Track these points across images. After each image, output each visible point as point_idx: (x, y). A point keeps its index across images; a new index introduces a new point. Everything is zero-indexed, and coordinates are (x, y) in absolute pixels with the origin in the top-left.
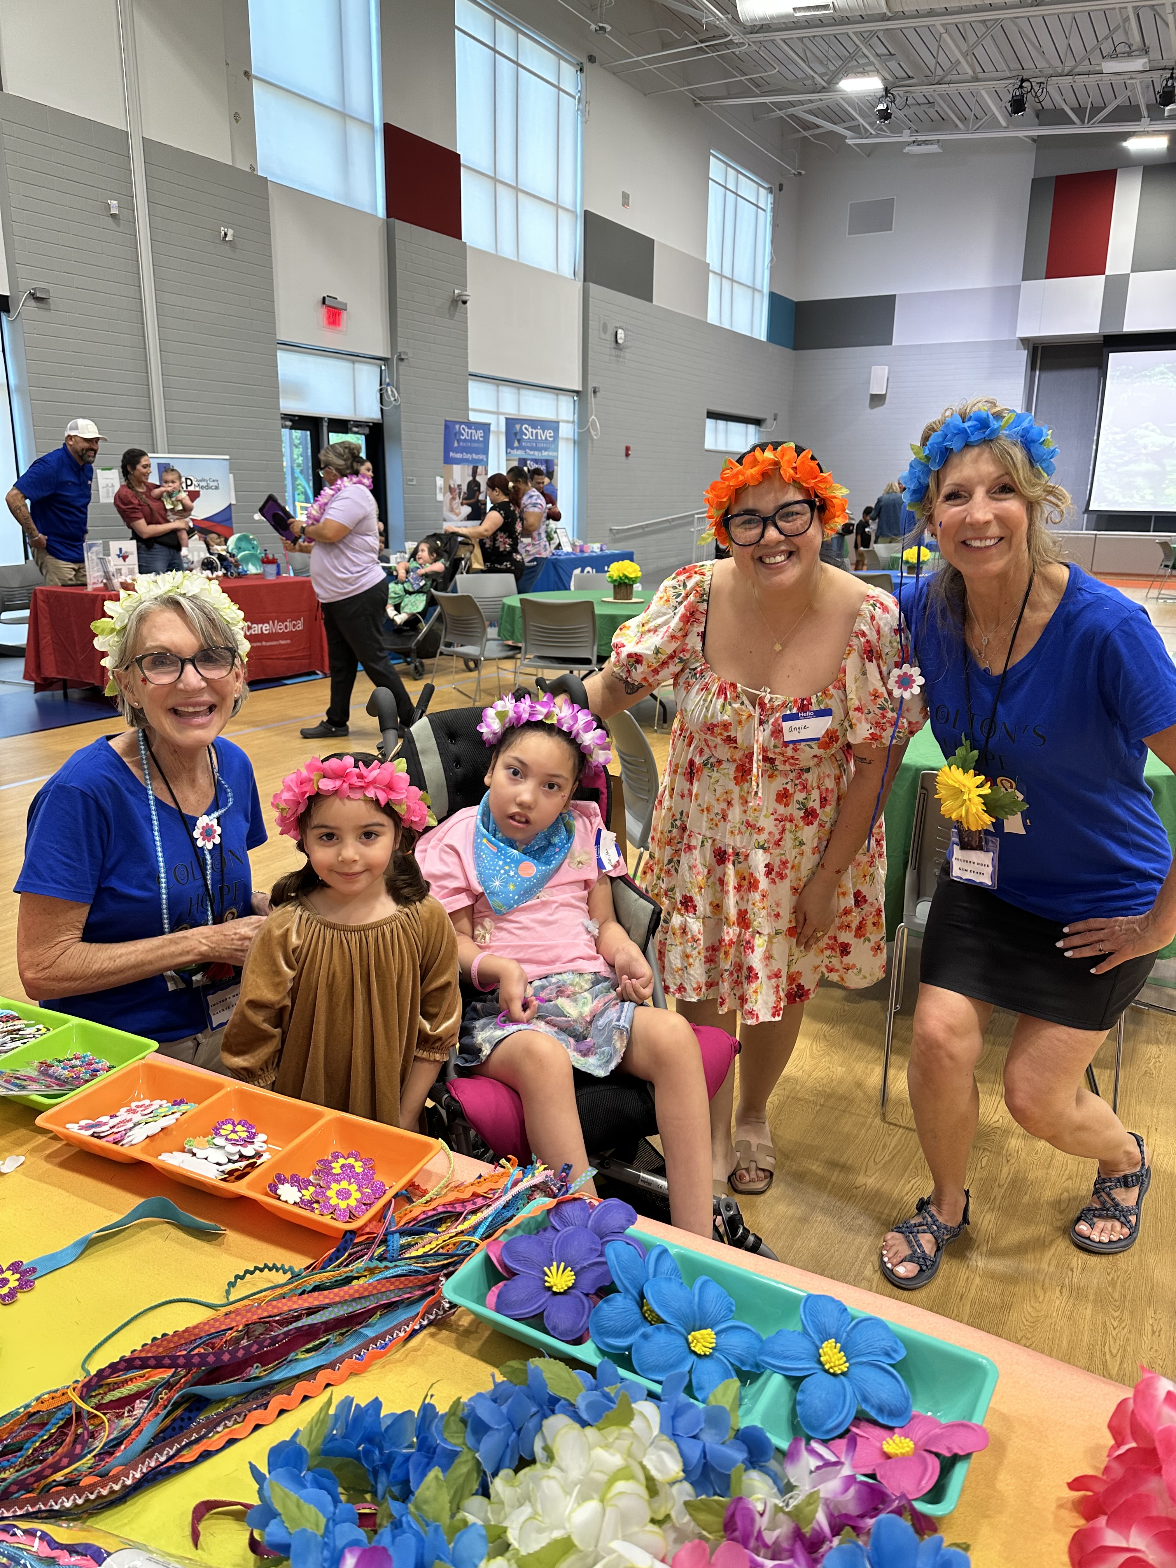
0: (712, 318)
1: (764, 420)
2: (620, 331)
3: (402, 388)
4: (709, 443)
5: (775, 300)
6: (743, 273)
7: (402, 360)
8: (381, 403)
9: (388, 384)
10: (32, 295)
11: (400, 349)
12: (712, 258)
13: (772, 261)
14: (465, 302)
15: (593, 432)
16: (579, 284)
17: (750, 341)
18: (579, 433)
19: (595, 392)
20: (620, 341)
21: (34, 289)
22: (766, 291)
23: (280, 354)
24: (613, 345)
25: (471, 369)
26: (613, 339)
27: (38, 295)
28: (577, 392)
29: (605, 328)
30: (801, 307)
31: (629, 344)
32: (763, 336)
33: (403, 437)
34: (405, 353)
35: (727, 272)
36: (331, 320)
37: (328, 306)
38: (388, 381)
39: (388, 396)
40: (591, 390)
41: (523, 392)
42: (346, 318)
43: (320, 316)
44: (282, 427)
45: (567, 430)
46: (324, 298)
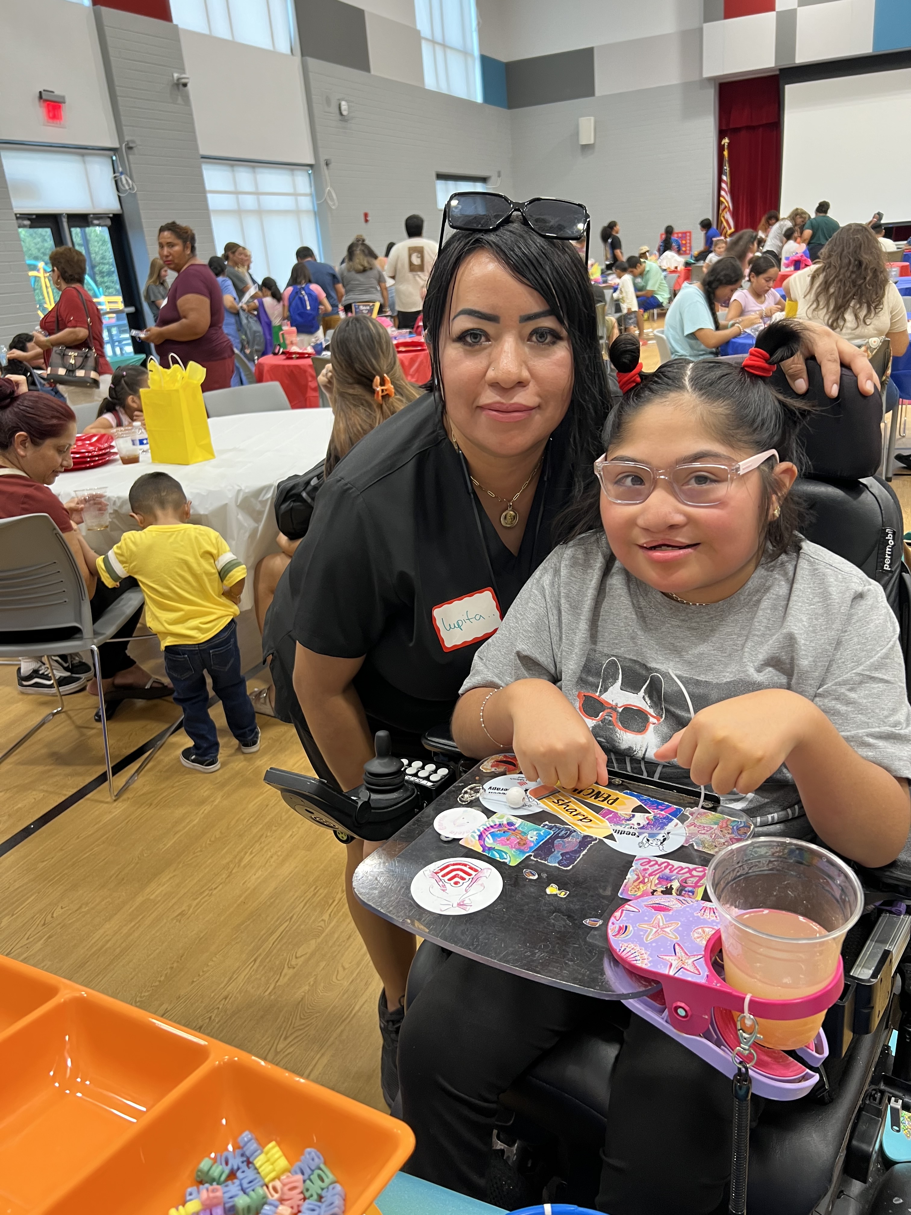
0: (430, 83)
1: (489, 179)
2: (343, 103)
3: (135, 176)
5: (487, 63)
6: (454, 37)
7: (130, 148)
8: (118, 189)
9: (122, 173)
11: (127, 138)
12: (422, 24)
13: (479, 24)
14: (185, 85)
15: (330, 203)
16: (298, 58)
17: (467, 104)
18: (318, 205)
19: (327, 164)
20: (345, 113)
22: (477, 53)
24: (338, 117)
25: (203, 151)
26: (337, 111)
28: (311, 166)
29: (328, 101)
30: (509, 66)
31: (353, 115)
32: (479, 98)
33: (144, 225)
34: (133, 142)
35: (438, 38)
36: (51, 115)
37: (46, 101)
38: (120, 169)
39: (123, 185)
40: (323, 163)
41: (258, 170)
42: (66, 111)
43: (40, 112)
44: (19, 227)
45: (306, 203)
46: (40, 92)
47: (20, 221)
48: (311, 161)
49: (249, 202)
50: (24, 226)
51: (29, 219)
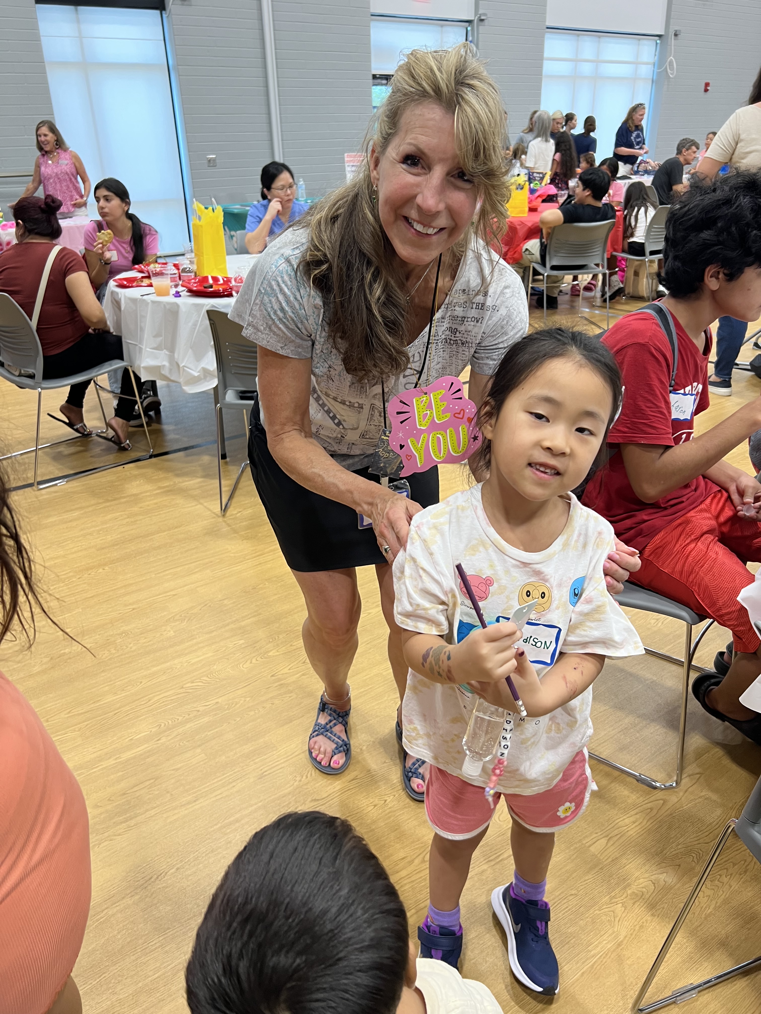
3: (481, 45)
7: (482, 20)
11: (481, 11)
15: (670, 72)
18: (658, 73)
19: (676, 35)
23: (373, 24)
25: (549, 24)
34: (485, 14)
40: (672, 33)
41: (603, 39)
44: (375, 85)
48: (662, 32)
49: (586, 69)
50: (381, 85)
51: (386, 79)
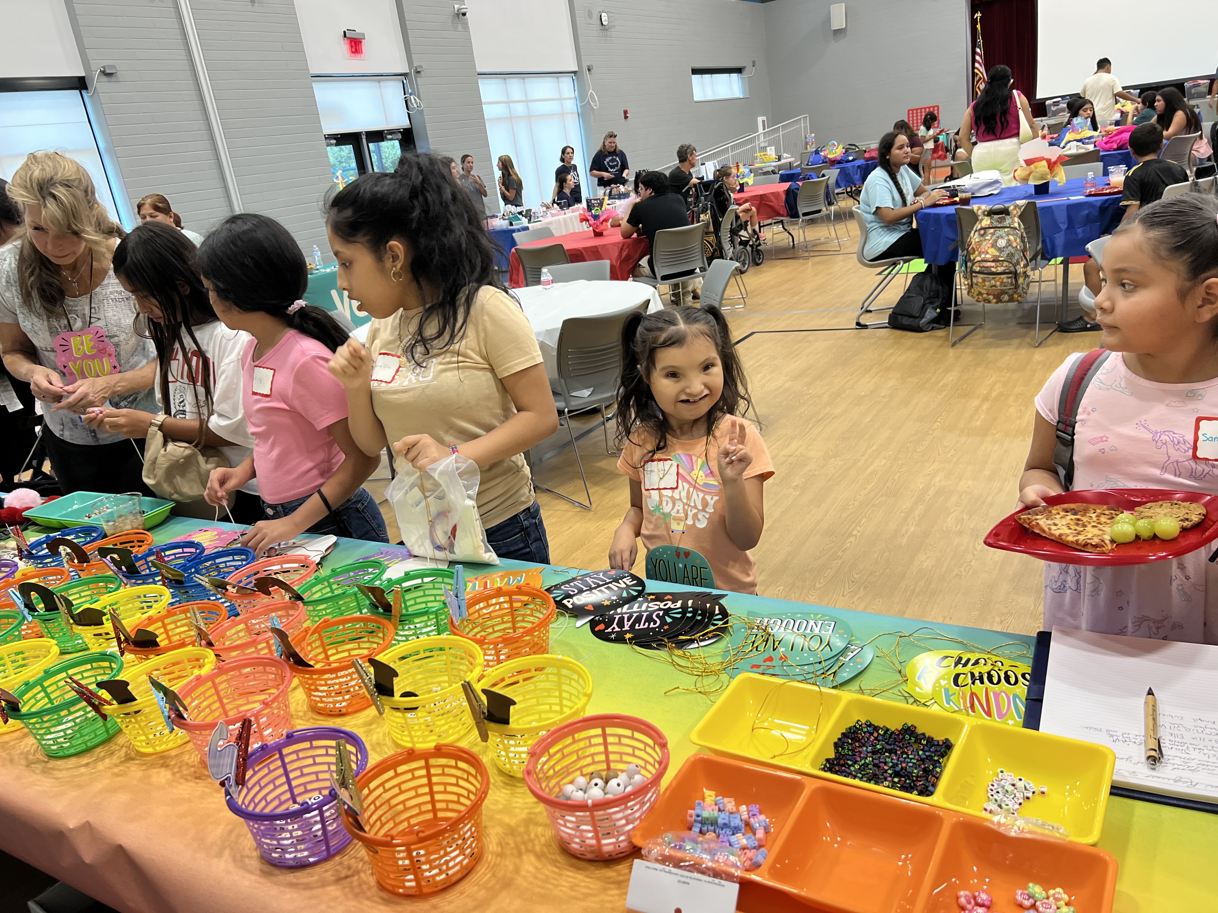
1: (745, 68)
2: (603, 15)
3: (422, 97)
4: (698, 96)
7: (418, 72)
8: (408, 109)
9: (411, 94)
10: (104, 73)
11: (416, 64)
14: (464, 14)
18: (582, 107)
19: (589, 70)
20: (605, 23)
21: (104, 67)
23: (315, 85)
24: (600, 27)
25: (479, 70)
26: (599, 22)
27: (108, 71)
28: (575, 72)
29: (591, 14)
31: (613, 24)
33: (430, 136)
36: (354, 50)
37: (349, 38)
38: (410, 91)
39: (412, 104)
40: (585, 69)
41: (527, 80)
42: (365, 46)
43: (344, 47)
44: (328, 146)
45: (571, 106)
46: (345, 32)
47: (328, 141)
48: (575, 69)
49: (520, 109)
50: (332, 145)
51: (335, 139)
